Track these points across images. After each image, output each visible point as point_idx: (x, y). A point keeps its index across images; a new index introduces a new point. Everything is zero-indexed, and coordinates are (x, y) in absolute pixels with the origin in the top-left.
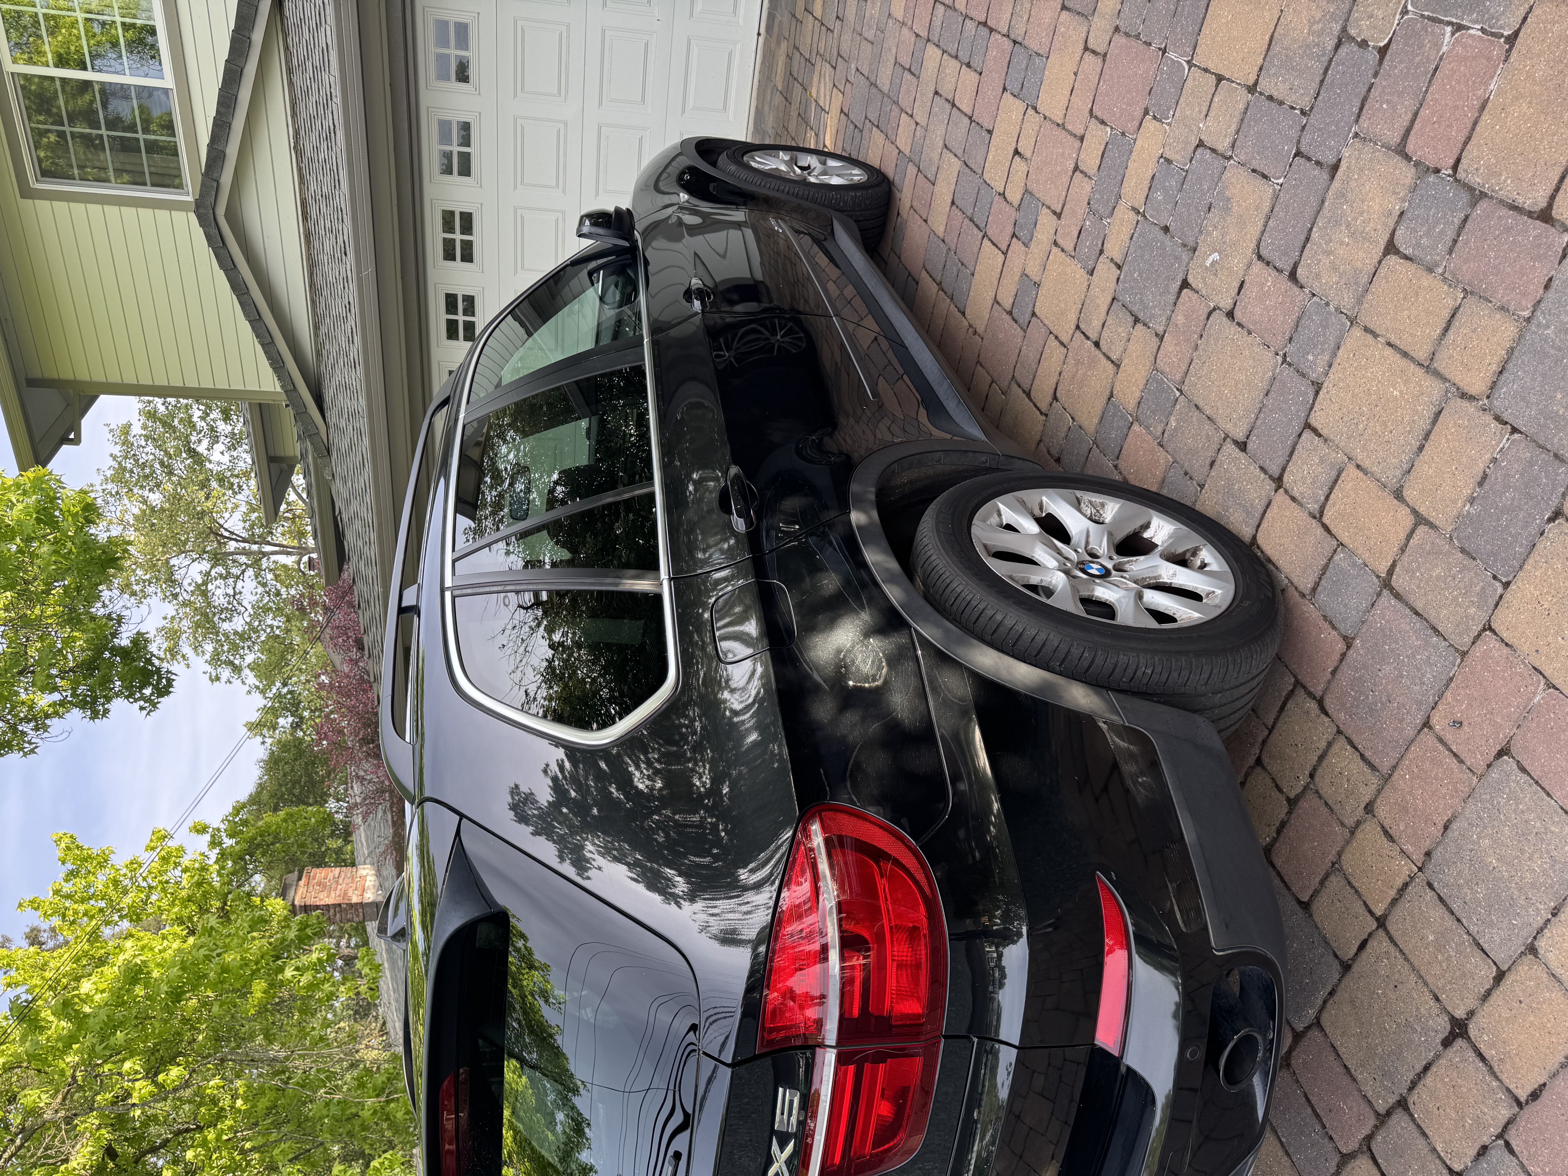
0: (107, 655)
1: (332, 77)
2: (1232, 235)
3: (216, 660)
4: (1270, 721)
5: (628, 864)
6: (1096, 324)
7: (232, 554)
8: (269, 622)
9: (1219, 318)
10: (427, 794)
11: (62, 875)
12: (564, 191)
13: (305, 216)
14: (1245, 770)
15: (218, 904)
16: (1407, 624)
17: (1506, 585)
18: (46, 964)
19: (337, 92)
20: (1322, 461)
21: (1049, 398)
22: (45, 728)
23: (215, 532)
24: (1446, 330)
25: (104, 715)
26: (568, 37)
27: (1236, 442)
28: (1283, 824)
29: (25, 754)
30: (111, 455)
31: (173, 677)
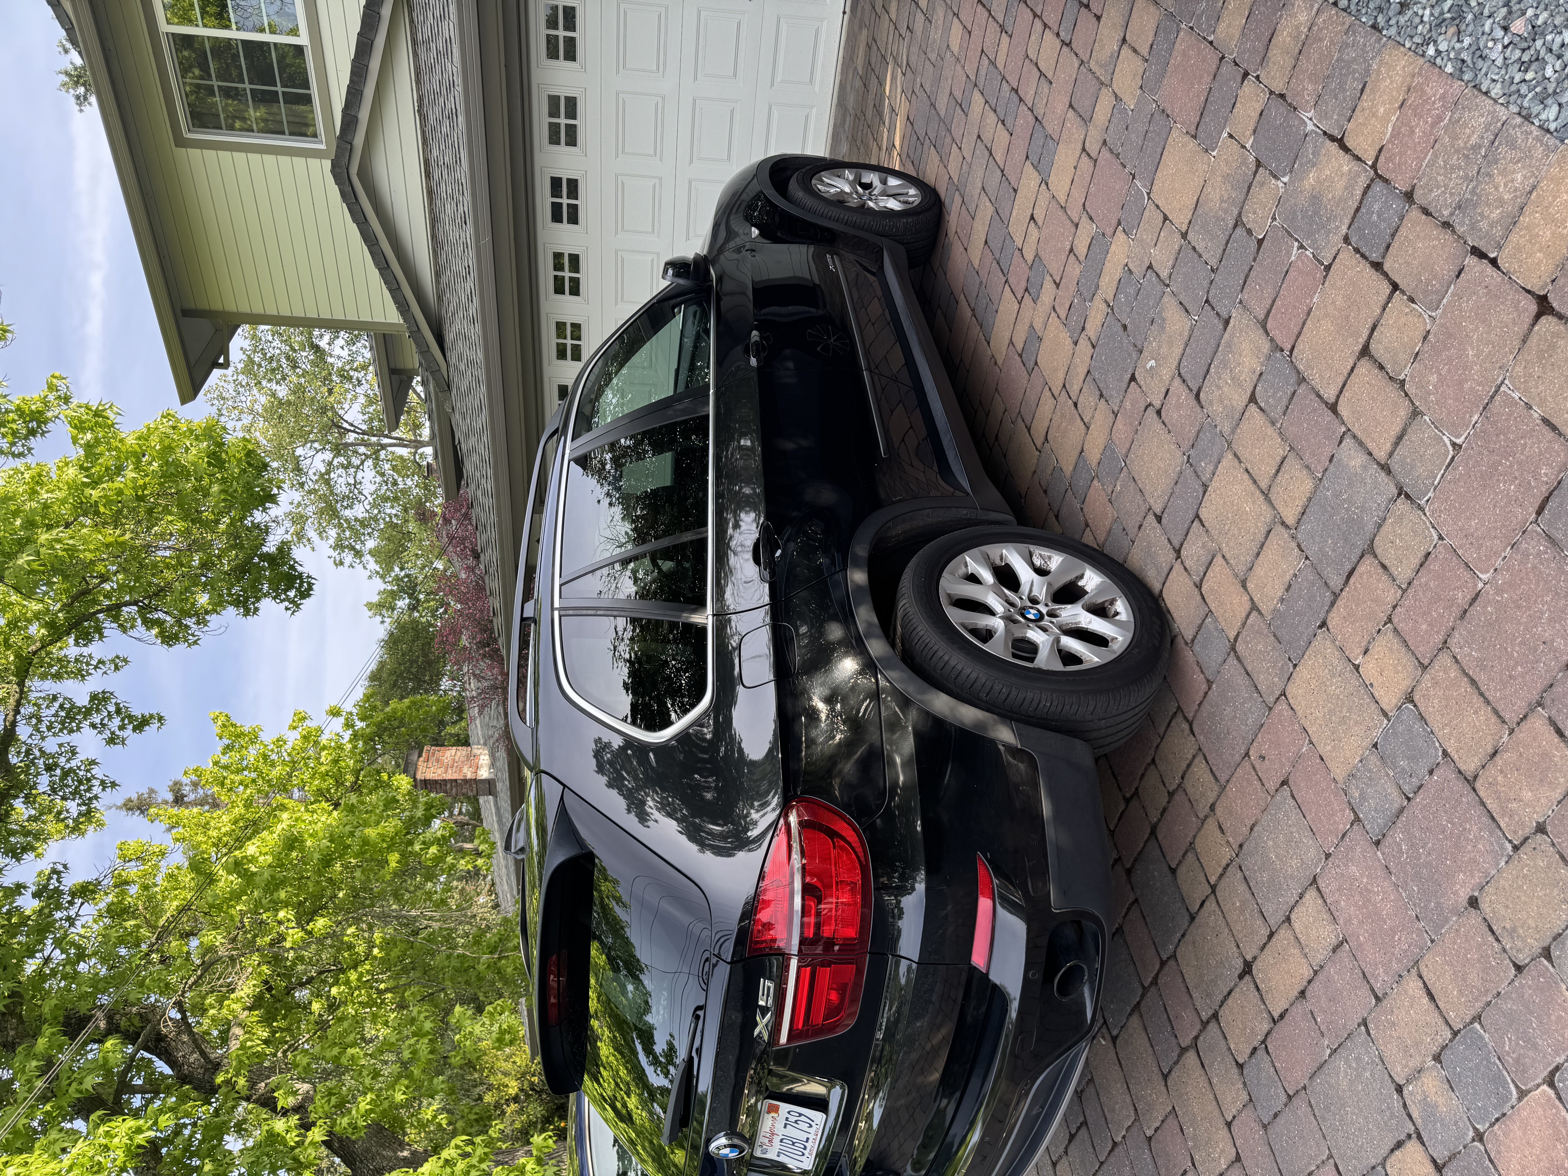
0: (256, 560)
1: (454, 66)
2: (1164, 350)
3: (339, 546)
4: (1161, 732)
5: (676, 819)
6: (1076, 388)
7: (352, 444)
8: (388, 511)
9: (1151, 413)
10: (542, 768)
11: (220, 749)
12: (661, 159)
13: (428, 175)
14: (1144, 765)
15: (352, 779)
16: (1241, 680)
17: (1295, 666)
18: (208, 823)
19: (459, 80)
20: (1203, 546)
21: (1042, 439)
22: (205, 623)
23: (336, 425)
24: (1278, 471)
25: (254, 613)
26: (667, 18)
27: (1155, 515)
28: (1165, 810)
29: (190, 645)
30: (242, 349)
31: (313, 581)
